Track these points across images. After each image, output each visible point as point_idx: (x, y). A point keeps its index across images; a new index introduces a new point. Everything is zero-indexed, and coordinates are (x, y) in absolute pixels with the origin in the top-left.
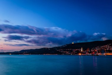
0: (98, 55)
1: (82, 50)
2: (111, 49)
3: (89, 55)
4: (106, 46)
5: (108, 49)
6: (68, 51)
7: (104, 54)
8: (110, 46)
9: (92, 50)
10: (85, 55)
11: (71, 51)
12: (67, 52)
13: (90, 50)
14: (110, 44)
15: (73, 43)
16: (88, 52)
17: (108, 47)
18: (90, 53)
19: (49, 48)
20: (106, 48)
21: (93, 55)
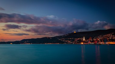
0: (100, 44)
1: (84, 39)
2: (114, 38)
3: (91, 44)
4: (109, 35)
5: (110, 38)
6: (70, 40)
7: (107, 43)
8: (113, 35)
9: (94, 39)
10: (87, 44)
11: (73, 40)
13: (93, 39)
14: (113, 33)
15: (75, 32)
16: (90, 41)
17: (111, 36)
18: (92, 42)
19: (51, 37)
20: (109, 37)
21: (95, 44)
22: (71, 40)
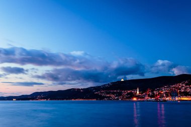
0: (165, 101)
1: (138, 93)
2: (189, 90)
3: (150, 101)
4: (180, 85)
5: (182, 91)
6: (113, 93)
7: (177, 99)
8: (186, 85)
9: (155, 92)
10: (143, 101)
11: (119, 94)
12: (113, 96)
13: (152, 91)
14: (187, 82)
15: (122, 80)
16: (149, 96)
17: (183, 86)
18: (151, 97)
19: (82, 89)
20: (180, 89)
21: (157, 100)
22: (116, 93)
